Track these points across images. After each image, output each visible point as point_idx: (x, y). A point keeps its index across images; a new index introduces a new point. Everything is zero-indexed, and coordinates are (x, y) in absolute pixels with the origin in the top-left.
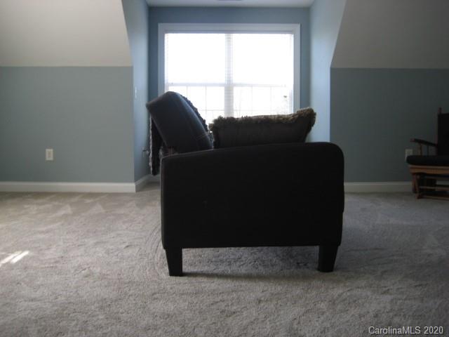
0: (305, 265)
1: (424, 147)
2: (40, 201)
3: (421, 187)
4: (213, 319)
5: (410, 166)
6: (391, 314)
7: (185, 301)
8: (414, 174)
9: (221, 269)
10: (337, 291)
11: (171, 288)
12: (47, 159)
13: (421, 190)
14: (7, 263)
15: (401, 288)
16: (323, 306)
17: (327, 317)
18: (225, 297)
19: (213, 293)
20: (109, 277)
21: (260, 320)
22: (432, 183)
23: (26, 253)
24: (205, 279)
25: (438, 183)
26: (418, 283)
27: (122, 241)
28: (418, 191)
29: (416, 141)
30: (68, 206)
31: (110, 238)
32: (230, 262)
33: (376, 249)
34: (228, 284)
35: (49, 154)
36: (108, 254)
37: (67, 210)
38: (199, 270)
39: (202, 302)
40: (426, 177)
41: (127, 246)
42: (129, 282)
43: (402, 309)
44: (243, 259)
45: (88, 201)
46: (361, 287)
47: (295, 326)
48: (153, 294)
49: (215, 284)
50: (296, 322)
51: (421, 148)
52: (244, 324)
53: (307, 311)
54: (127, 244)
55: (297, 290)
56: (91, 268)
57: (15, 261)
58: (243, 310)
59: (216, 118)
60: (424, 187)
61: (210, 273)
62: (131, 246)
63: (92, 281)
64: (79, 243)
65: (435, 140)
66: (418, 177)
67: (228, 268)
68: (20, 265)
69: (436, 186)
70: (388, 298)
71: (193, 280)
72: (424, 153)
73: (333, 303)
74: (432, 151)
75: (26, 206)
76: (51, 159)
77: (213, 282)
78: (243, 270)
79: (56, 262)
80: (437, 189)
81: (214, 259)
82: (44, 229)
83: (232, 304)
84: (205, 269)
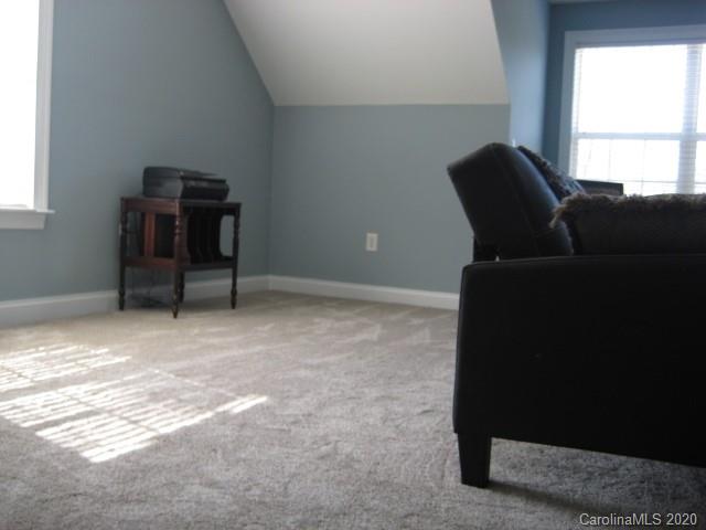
2: (343, 314)
9: (567, 485)
11: (447, 510)
12: (369, 248)
14: (224, 412)
20: (357, 466)
23: (263, 399)
27: (421, 401)
30: (378, 326)
31: (408, 391)
32: (591, 473)
35: (372, 242)
36: (384, 422)
37: (375, 332)
38: (523, 481)
41: (425, 412)
42: (382, 483)
44: (621, 471)
45: (416, 321)
49: (533, 517)
54: (427, 408)
56: (339, 444)
57: (237, 410)
61: (540, 489)
62: (433, 411)
63: (325, 468)
64: (353, 394)
67: (579, 486)
68: (241, 417)
75: (317, 320)
76: (374, 248)
77: (533, 512)
78: (606, 499)
79: (294, 423)
82: (316, 361)
84: (535, 480)
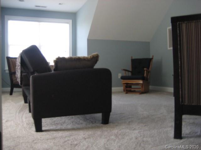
0: (95, 122)
1: (127, 72)
3: (127, 89)
4: (69, 148)
5: (122, 80)
6: (142, 137)
7: (51, 142)
8: (124, 83)
9: (59, 127)
10: (115, 131)
11: (41, 137)
13: (127, 90)
15: (140, 127)
16: (113, 137)
17: (117, 141)
18: (68, 138)
19: (62, 137)
21: (90, 146)
22: (130, 87)
24: (54, 132)
25: (132, 87)
26: (144, 125)
28: (125, 90)
29: (124, 70)
32: (61, 124)
33: (121, 114)
34: (66, 133)
39: (59, 141)
40: (128, 85)
42: (18, 137)
43: (144, 135)
44: (66, 122)
46: (124, 129)
47: (107, 147)
48: (33, 141)
49: (60, 134)
50: (106, 145)
51: (126, 73)
52: (84, 149)
53: (108, 140)
55: (98, 132)
58: (80, 143)
59: (57, 57)
60: (128, 89)
65: (130, 70)
66: (126, 85)
67: (61, 126)
69: (131, 88)
70: (137, 131)
71: (49, 133)
72: (127, 75)
73: (116, 136)
74: (130, 74)
78: (69, 127)
80: (132, 90)
81: (53, 123)
83: (74, 141)
84: (52, 128)
